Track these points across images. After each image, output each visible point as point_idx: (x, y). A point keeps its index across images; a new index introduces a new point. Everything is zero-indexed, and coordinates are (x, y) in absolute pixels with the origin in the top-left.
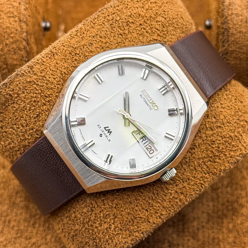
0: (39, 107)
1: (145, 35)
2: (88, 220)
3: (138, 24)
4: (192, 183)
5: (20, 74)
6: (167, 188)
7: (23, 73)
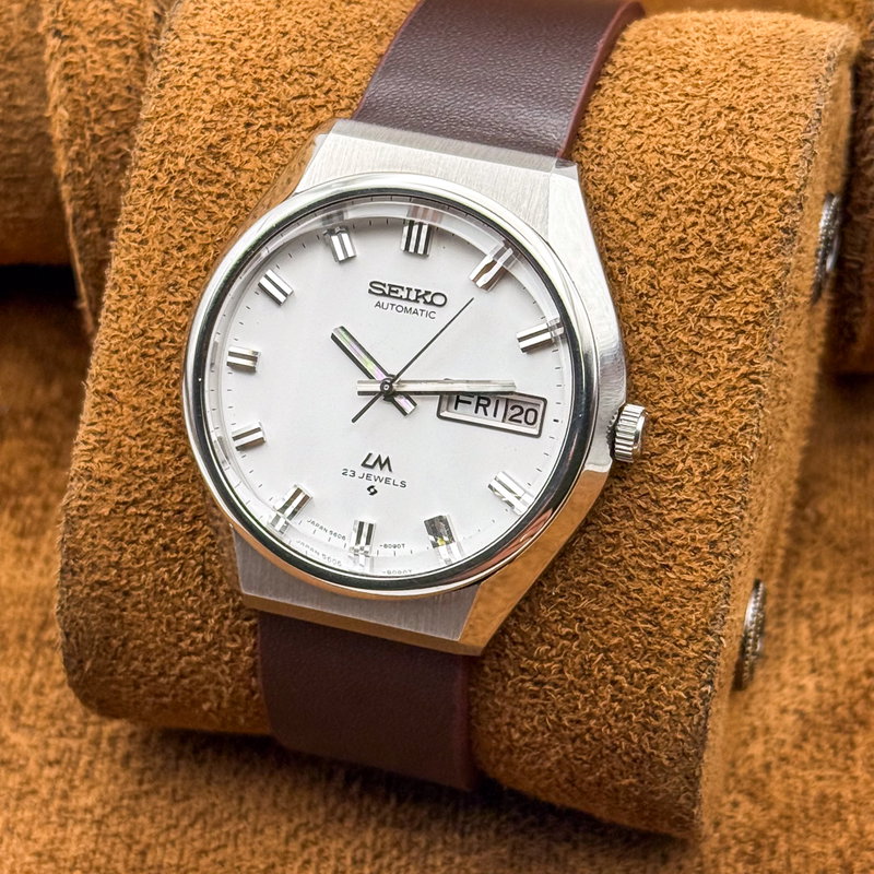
0: (187, 552)
1: (279, 140)
2: (553, 717)
3: (241, 129)
4: (721, 394)
5: (75, 512)
6: (666, 467)
7: (81, 506)
